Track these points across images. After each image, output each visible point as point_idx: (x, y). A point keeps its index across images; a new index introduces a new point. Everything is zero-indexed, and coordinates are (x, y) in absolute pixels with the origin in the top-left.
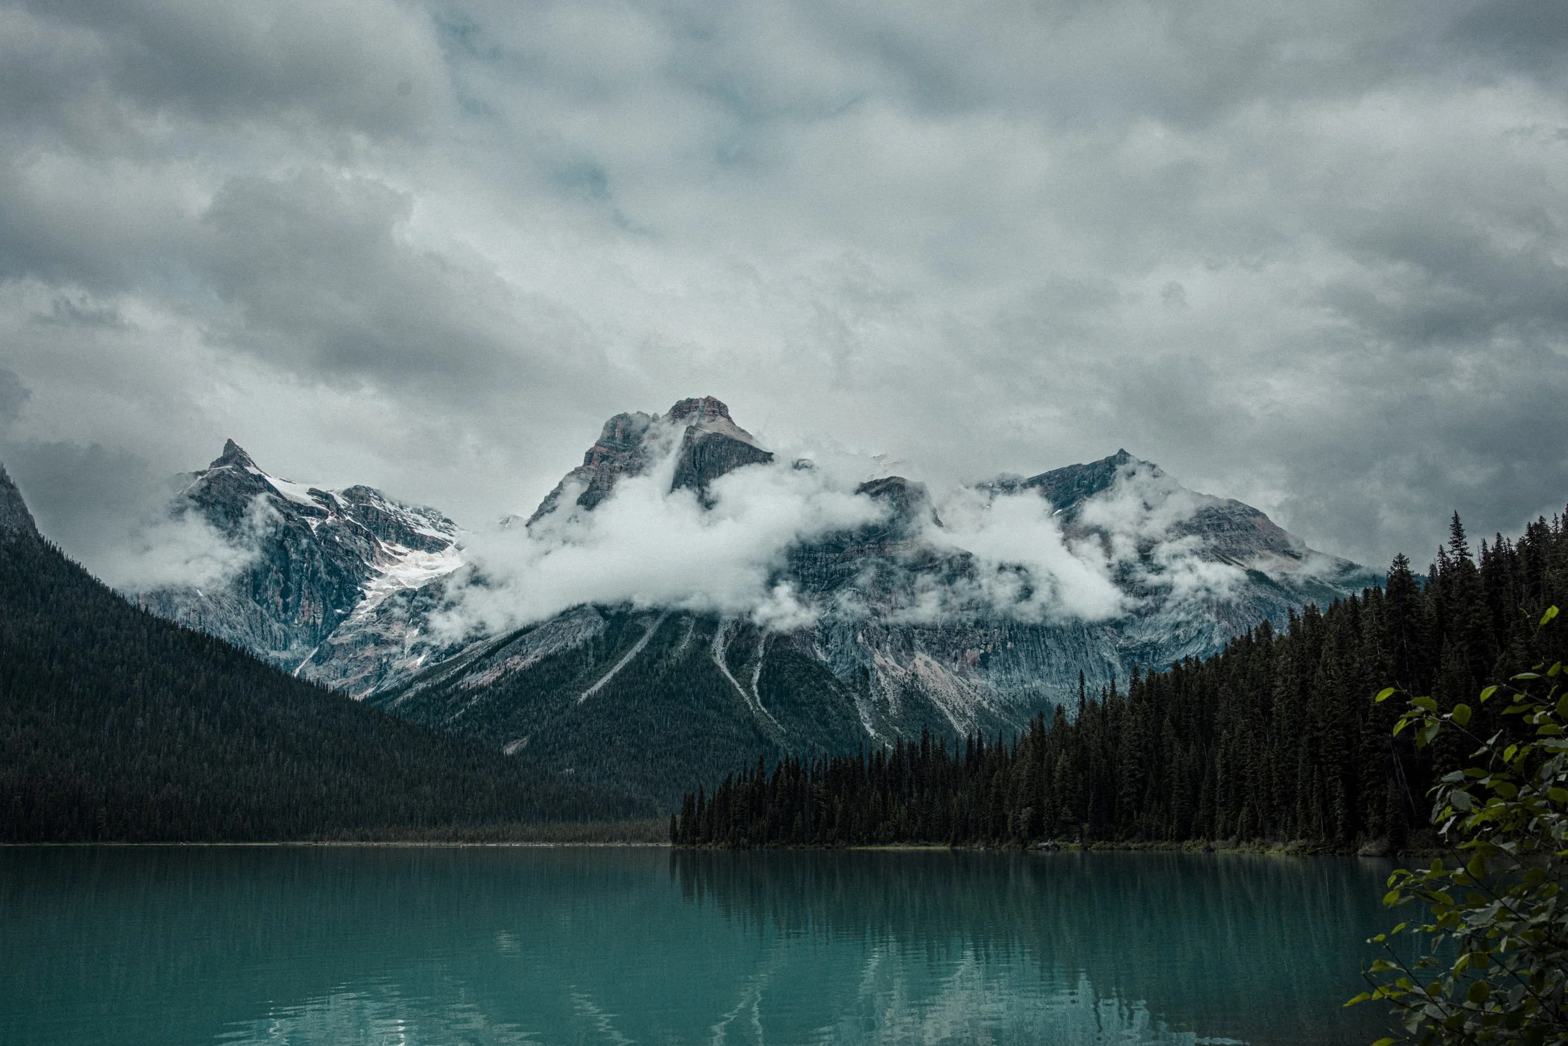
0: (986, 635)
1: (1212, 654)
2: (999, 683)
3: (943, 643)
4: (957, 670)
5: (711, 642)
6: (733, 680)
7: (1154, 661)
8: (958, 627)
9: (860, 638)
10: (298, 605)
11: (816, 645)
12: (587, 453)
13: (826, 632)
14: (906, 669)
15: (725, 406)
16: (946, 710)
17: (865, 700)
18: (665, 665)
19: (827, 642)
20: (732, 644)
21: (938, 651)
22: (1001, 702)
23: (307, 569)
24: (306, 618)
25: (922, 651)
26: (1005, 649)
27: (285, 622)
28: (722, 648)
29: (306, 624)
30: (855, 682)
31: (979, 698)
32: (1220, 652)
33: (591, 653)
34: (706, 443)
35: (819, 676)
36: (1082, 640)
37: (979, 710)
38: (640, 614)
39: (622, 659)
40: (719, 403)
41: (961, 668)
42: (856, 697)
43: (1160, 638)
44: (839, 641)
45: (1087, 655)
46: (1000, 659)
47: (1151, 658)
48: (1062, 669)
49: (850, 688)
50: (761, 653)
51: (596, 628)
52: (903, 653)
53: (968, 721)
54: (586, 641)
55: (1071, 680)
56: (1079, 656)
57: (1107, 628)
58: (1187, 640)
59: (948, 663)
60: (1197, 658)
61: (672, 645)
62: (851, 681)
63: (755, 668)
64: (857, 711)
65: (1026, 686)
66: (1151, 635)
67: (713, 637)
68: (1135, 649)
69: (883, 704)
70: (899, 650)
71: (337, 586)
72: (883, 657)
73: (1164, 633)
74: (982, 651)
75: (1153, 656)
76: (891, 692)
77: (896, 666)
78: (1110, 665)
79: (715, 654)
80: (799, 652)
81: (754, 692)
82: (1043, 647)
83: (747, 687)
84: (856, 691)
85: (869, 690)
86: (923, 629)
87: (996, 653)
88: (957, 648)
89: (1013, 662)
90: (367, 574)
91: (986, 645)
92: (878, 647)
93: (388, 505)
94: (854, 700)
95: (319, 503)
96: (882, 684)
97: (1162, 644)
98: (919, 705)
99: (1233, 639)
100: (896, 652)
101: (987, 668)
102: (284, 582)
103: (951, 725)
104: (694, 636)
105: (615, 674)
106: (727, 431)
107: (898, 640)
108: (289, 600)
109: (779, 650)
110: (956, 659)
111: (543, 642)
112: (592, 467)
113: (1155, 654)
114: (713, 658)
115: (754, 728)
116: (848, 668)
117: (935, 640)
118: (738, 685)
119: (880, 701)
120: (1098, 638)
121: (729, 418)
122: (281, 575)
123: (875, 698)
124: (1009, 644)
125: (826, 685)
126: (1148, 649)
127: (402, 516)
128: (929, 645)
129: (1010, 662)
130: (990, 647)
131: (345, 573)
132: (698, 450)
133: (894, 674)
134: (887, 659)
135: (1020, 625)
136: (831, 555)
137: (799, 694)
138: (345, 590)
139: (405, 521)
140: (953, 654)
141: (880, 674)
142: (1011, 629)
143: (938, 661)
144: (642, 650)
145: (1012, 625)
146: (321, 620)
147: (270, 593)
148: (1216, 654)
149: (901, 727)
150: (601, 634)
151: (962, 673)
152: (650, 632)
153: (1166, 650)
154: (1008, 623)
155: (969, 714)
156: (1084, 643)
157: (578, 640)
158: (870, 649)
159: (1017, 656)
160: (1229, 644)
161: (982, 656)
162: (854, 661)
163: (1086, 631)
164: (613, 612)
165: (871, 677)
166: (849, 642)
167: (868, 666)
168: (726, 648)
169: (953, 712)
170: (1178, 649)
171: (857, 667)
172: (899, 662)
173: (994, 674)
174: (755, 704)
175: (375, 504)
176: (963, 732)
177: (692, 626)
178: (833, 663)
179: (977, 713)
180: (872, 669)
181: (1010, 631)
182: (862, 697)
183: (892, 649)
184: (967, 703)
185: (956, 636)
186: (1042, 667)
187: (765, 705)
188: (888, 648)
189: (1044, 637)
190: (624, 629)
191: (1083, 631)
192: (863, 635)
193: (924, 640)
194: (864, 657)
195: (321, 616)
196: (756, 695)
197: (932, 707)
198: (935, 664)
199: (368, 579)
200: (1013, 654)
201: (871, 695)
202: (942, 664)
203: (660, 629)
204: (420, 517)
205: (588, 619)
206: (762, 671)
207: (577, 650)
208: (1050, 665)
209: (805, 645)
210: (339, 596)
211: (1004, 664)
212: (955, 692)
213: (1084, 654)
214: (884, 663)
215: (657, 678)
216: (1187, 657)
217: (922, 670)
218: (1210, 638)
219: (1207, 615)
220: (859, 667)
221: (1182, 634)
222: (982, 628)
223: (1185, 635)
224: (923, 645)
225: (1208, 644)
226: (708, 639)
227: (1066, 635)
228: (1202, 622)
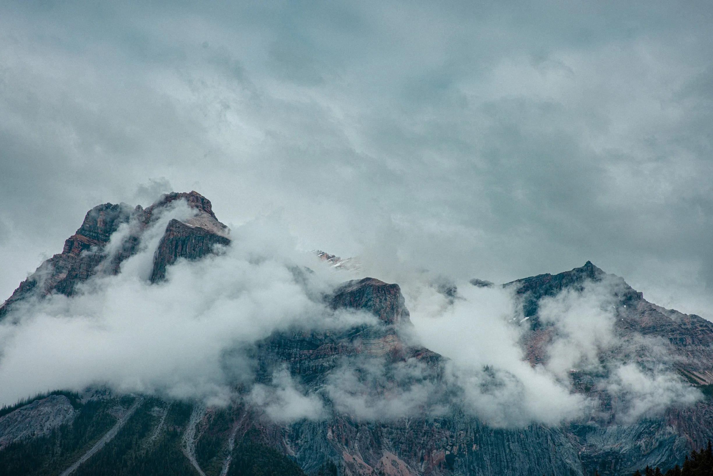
0: (452, 437)
1: (673, 466)
3: (410, 443)
4: (423, 470)
5: (182, 434)
7: (615, 470)
8: (426, 427)
9: (330, 433)
11: (286, 440)
12: (67, 241)
14: (373, 467)
15: (208, 202)
18: (134, 456)
19: (297, 438)
20: (203, 437)
21: (405, 451)
25: (390, 450)
26: (470, 452)
28: (192, 441)
32: (681, 465)
33: (58, 442)
34: (188, 238)
36: (545, 446)
38: (112, 402)
39: (90, 449)
40: (203, 199)
41: (427, 468)
43: (621, 448)
44: (309, 437)
45: (550, 461)
46: (465, 461)
47: (613, 467)
50: (231, 447)
51: (65, 417)
52: (371, 451)
54: (54, 429)
57: (571, 435)
58: (649, 451)
59: (415, 463)
60: (658, 470)
61: (142, 435)
63: (225, 462)
66: (613, 444)
67: (184, 429)
68: (598, 458)
70: (368, 448)
72: (352, 454)
73: (626, 444)
74: (448, 453)
75: (615, 466)
77: (364, 463)
78: (572, 472)
79: (185, 446)
80: (269, 446)
82: (508, 451)
86: (391, 428)
87: (461, 455)
88: (424, 448)
89: (478, 465)
91: (452, 446)
92: (347, 444)
97: (623, 454)
99: (694, 453)
100: (364, 450)
101: (452, 470)
104: (165, 427)
105: (82, 465)
106: (209, 226)
107: (367, 438)
109: (249, 443)
110: (422, 459)
111: (9, 429)
112: (71, 254)
113: (617, 463)
114: (184, 450)
116: (316, 465)
117: (403, 439)
120: (561, 444)
121: (212, 214)
124: (475, 446)
126: (610, 458)
128: (396, 444)
129: (475, 464)
130: (455, 449)
132: (180, 243)
133: (361, 471)
134: (355, 456)
135: (485, 428)
136: (306, 352)
140: (420, 454)
141: (348, 471)
142: (477, 431)
143: (404, 460)
144: (112, 441)
145: (478, 428)
148: (677, 466)
150: (70, 423)
151: (427, 473)
152: (121, 423)
153: (628, 461)
154: (474, 426)
156: (547, 449)
157: (45, 429)
158: (339, 445)
159: (482, 459)
160: (689, 457)
161: (447, 457)
162: (322, 457)
163: (549, 437)
164: (84, 401)
166: (319, 438)
167: (336, 463)
168: (196, 441)
170: (640, 460)
171: (325, 464)
172: (367, 460)
177: (163, 418)
178: (302, 459)
180: (340, 466)
181: (475, 434)
183: (360, 446)
185: (423, 436)
188: (356, 445)
189: (508, 441)
190: (94, 419)
191: (546, 437)
192: (333, 432)
193: (392, 439)
194: (333, 454)
198: (402, 464)
200: (478, 456)
202: (409, 464)
203: (132, 419)
205: (57, 407)
206: (231, 465)
207: (43, 439)
208: (513, 470)
209: (275, 439)
211: (469, 466)
213: (547, 460)
214: (352, 460)
215: (125, 469)
216: (647, 468)
217: (389, 469)
218: (671, 450)
219: (668, 428)
220: (327, 464)
221: (643, 445)
222: (449, 429)
223: (646, 446)
224: (391, 443)
225: (669, 456)
226: (178, 430)
227: (530, 440)
228: (664, 434)
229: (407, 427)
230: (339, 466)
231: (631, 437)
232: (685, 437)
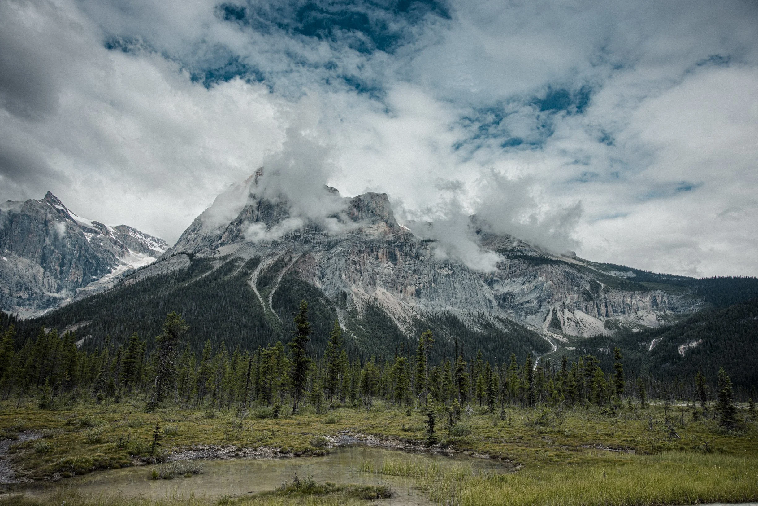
0: (419, 278)
2: (426, 306)
3: (393, 282)
4: (401, 297)
5: (251, 274)
6: (257, 294)
7: (511, 302)
8: (403, 274)
9: (343, 276)
10: (69, 271)
11: (316, 279)
13: (323, 271)
14: (370, 295)
16: (394, 318)
17: (343, 310)
19: (323, 277)
20: (263, 276)
21: (391, 287)
22: (428, 316)
23: (76, 254)
24: (72, 278)
25: (381, 286)
26: (430, 287)
27: (61, 279)
28: (256, 277)
29: (72, 281)
30: (338, 300)
31: (414, 313)
33: (175, 277)
35: (314, 294)
36: (474, 286)
37: (415, 319)
38: (214, 259)
41: (404, 297)
42: (338, 309)
43: (514, 290)
44: (330, 276)
46: (427, 293)
47: (509, 300)
48: (463, 300)
49: (334, 304)
50: (279, 280)
51: (183, 265)
52: (369, 287)
53: (408, 325)
54: (175, 271)
55: (468, 307)
56: (472, 294)
58: (529, 291)
59: (396, 294)
61: (226, 274)
62: (335, 300)
63: (274, 288)
64: (337, 317)
65: (442, 309)
66: (509, 289)
67: (253, 271)
68: (501, 296)
69: (354, 313)
70: (367, 285)
71: (95, 265)
72: (357, 288)
73: (516, 288)
74: (417, 288)
75: (511, 300)
76: (360, 306)
77: (365, 293)
78: (490, 301)
79: (251, 280)
80: (304, 280)
81: (269, 301)
82: (452, 287)
83: (266, 298)
84: (338, 305)
85: (346, 305)
86: (382, 275)
87: (425, 289)
88: (402, 285)
89: (435, 295)
90: (117, 263)
91: (419, 284)
92: (354, 282)
93: (138, 236)
94: (335, 310)
95: (96, 227)
96: (355, 302)
97: (516, 293)
98: (376, 314)
100: (365, 286)
101: (420, 297)
102: (62, 259)
103: (397, 327)
104: (241, 270)
107: (367, 279)
108: (64, 268)
109: (291, 278)
110: (401, 291)
113: (512, 298)
114: (249, 282)
115: (260, 320)
116: (334, 293)
117: (389, 281)
118: (259, 296)
119: (352, 311)
120: (483, 286)
122: (60, 256)
123: (349, 310)
124: (433, 284)
125: (318, 300)
126: (508, 296)
127: (144, 241)
128: (385, 283)
129: (433, 294)
130: (422, 285)
131: (101, 259)
133: (363, 297)
134: (359, 289)
135: (439, 274)
137: (298, 304)
138: (100, 267)
139: (146, 243)
140: (400, 289)
141: (354, 297)
143: (390, 292)
145: (435, 273)
146: (81, 280)
147: (53, 264)
149: (364, 326)
151: (404, 299)
152: (216, 268)
153: (518, 297)
155: (408, 321)
157: (170, 271)
158: (349, 283)
159: (437, 292)
161: (417, 290)
162: (338, 288)
163: (476, 281)
164: (197, 258)
165: (348, 298)
166: (336, 277)
167: (347, 292)
168: (259, 277)
169: (398, 320)
170: (524, 296)
172: (366, 291)
173: (424, 301)
174: (268, 307)
175: (131, 234)
176: (405, 331)
177: (242, 266)
178: (326, 290)
179: (413, 321)
181: (433, 277)
182: (341, 308)
183: (363, 284)
184: (407, 315)
185: (402, 278)
186: (452, 299)
187: (274, 307)
188: (360, 283)
189: (453, 282)
190: (200, 267)
192: (346, 275)
193: (383, 281)
194: (345, 286)
195: (82, 278)
196: (270, 303)
197: (385, 316)
198: (388, 294)
199: (117, 265)
200: (435, 290)
201: (347, 308)
202: (393, 294)
203: (222, 267)
204: (154, 243)
206: (277, 290)
207: (167, 275)
208: (456, 298)
209: (309, 277)
210: (96, 270)
211: (430, 296)
212: (400, 309)
214: (357, 291)
217: (380, 297)
218: (542, 290)
219: (540, 278)
220: (341, 292)
221: (526, 288)
222: (417, 274)
223: (528, 289)
224: (382, 283)
225: (541, 293)
226: (249, 272)
227: (465, 282)
228: (537, 282)
229: (392, 274)
230: (349, 294)
231: (519, 284)
232: (550, 282)
